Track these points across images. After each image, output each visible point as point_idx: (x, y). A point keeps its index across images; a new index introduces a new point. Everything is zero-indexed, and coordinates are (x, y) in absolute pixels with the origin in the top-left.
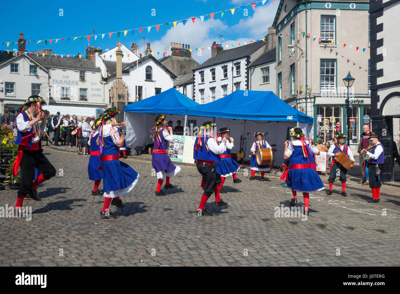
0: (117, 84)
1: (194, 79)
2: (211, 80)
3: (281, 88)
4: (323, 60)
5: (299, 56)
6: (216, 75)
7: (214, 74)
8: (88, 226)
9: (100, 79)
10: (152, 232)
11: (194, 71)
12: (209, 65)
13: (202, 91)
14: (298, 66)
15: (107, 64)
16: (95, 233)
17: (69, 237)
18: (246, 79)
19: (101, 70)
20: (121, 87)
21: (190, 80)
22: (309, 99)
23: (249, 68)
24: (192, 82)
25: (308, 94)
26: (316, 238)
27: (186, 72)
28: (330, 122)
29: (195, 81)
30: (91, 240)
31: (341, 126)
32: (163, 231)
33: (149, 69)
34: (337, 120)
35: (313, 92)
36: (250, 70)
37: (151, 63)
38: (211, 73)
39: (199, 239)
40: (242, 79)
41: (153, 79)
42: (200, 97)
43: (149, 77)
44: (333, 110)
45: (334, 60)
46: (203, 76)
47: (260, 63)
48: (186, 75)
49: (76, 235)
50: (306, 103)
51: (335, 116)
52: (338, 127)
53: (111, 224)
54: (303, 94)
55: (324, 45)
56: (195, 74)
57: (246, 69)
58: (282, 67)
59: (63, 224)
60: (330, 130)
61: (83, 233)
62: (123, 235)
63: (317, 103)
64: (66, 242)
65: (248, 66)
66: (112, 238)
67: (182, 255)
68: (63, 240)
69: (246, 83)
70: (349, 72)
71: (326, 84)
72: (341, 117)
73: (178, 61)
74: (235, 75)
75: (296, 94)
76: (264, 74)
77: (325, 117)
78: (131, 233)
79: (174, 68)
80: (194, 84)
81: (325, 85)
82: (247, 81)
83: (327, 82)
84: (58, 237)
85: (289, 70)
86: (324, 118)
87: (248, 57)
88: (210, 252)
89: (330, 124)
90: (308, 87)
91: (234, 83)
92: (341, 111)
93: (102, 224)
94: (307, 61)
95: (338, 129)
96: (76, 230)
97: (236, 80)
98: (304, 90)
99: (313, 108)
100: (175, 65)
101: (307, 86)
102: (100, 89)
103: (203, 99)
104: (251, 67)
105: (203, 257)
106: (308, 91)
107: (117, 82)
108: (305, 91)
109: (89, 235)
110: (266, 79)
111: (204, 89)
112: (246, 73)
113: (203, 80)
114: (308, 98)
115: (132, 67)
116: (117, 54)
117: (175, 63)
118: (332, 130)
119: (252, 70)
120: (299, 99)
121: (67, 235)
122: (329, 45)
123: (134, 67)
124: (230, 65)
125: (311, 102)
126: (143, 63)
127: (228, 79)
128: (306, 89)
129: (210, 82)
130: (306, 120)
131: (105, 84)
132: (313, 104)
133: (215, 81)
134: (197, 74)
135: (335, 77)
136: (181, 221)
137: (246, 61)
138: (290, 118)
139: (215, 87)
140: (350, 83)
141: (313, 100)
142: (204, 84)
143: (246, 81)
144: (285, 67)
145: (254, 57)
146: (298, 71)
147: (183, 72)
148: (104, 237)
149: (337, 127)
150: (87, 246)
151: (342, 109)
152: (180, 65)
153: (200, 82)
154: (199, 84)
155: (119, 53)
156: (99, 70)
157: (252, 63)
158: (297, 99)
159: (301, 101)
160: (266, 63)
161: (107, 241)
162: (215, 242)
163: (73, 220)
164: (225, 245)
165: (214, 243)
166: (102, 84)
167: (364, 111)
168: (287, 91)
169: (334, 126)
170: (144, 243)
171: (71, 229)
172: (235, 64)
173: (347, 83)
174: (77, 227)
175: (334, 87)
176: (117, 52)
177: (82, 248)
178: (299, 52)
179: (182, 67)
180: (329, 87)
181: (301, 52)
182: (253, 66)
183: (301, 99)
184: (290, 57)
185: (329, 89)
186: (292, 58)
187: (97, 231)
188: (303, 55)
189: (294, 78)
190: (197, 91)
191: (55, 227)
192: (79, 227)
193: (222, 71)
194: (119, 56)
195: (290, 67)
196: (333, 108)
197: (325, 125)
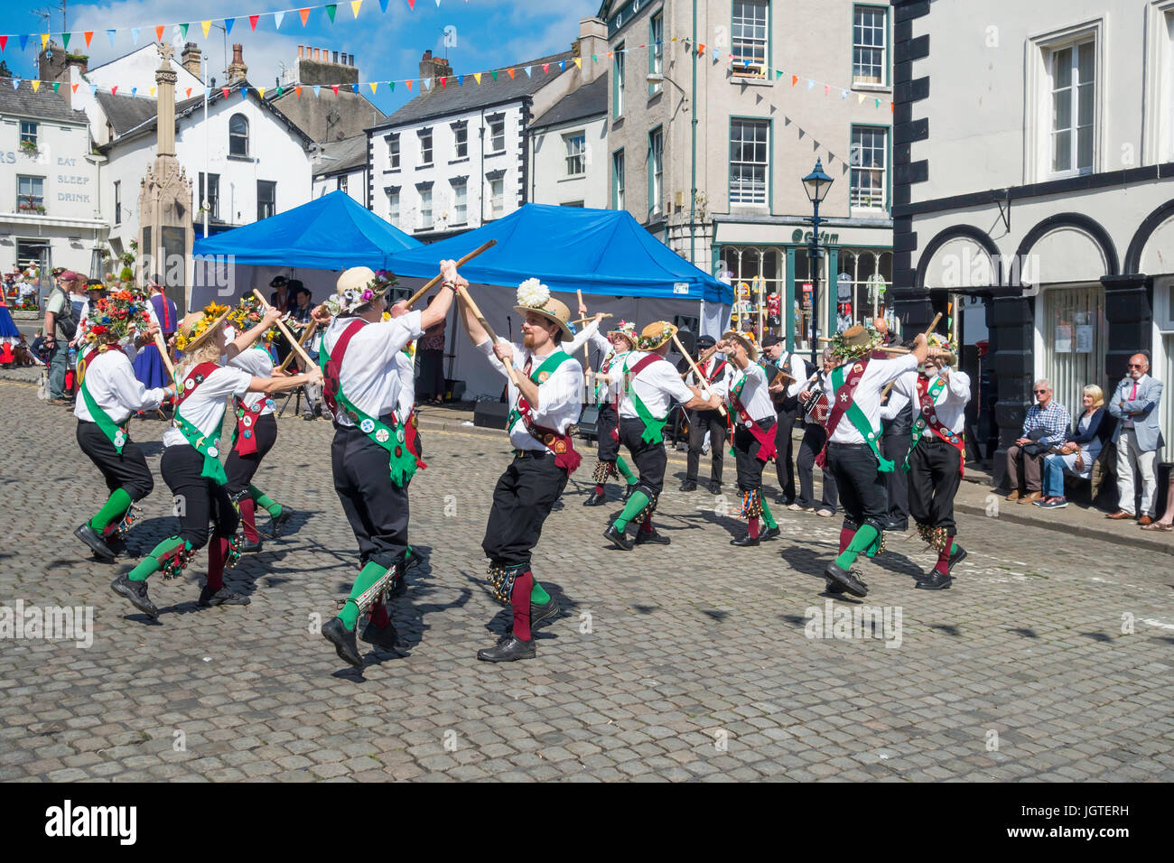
0: (161, 170)
1: (370, 157)
2: (421, 163)
3: (622, 192)
4: (736, 122)
5: (673, 106)
6: (435, 148)
7: (427, 143)
8: (184, 669)
9: (85, 147)
10: (396, 682)
11: (370, 133)
12: (413, 117)
13: (393, 192)
14: (672, 134)
15: (109, 102)
16: (223, 700)
17: (141, 723)
18: (521, 163)
19: (88, 121)
20: (172, 182)
21: (357, 159)
22: (701, 228)
23: (528, 130)
24: (364, 165)
25: (697, 214)
26: (860, 669)
27: (342, 134)
28: (751, 292)
29: (372, 162)
30: (218, 728)
31: (780, 302)
32: (428, 674)
33: (239, 122)
34: (771, 288)
35: (711, 208)
36: (530, 138)
37: (246, 107)
38: (419, 142)
39: (545, 696)
40: (509, 162)
41: (252, 154)
42: (388, 211)
43: (239, 147)
44: (762, 259)
45: (764, 123)
46: (395, 149)
47: (558, 118)
48: (345, 143)
49: (160, 709)
50: (693, 237)
51: (766, 276)
52: (773, 307)
53: (256, 659)
54: (686, 213)
55: (739, 80)
56: (372, 141)
57: (521, 134)
58: (624, 136)
59: (99, 666)
60: (750, 314)
61: (180, 702)
62: (311, 700)
63: (720, 239)
64: (137, 742)
65: (527, 126)
66: (284, 713)
67: (531, 768)
68: (127, 737)
69: (520, 175)
70: (819, 161)
71: (744, 188)
72: (782, 279)
73: (321, 102)
74: (489, 149)
75: (665, 213)
76: (570, 152)
77: (740, 279)
78: (336, 690)
79: (308, 121)
80: (369, 173)
81: (741, 191)
82: (524, 169)
83: (747, 183)
84: (104, 723)
85: (647, 145)
86: (737, 282)
87: (526, 101)
88: (604, 749)
89: (753, 298)
90: (698, 194)
91: (485, 172)
92: (781, 262)
93: (227, 658)
94: (695, 122)
95: (774, 310)
96: (152, 689)
97: (493, 165)
98: (686, 201)
99: (709, 252)
100: (312, 113)
101: (694, 191)
102: (87, 180)
103: (397, 215)
104: (533, 129)
105: (594, 769)
106: (697, 207)
107: (161, 165)
108: (689, 207)
109: (203, 706)
110: (576, 165)
111: (398, 188)
112: (521, 145)
113: (396, 161)
114: (698, 225)
115: (188, 116)
116: (158, 80)
117: (312, 106)
118: (757, 315)
119: (537, 137)
120: (674, 228)
121: (131, 711)
122: (753, 79)
123: (195, 116)
124: (474, 122)
125: (705, 237)
126: (221, 104)
127: (468, 159)
128: (693, 200)
129: (417, 169)
130: (719, 293)
131: (101, 163)
132: (709, 241)
133: (432, 165)
134: (379, 141)
135: (767, 169)
136: (462, 632)
137: (521, 111)
138: (682, 289)
139: (432, 183)
140: (822, 189)
141: (709, 230)
142: (399, 171)
143: (520, 169)
144: (633, 134)
145: (543, 101)
146: (672, 148)
147: (335, 134)
148: (254, 713)
149: (768, 306)
150: (218, 756)
151: (784, 256)
152: (325, 114)
153: (389, 167)
154: (385, 173)
155: (166, 76)
156: (81, 120)
157: (536, 117)
158: (668, 228)
159: (678, 233)
160: (575, 120)
161: (273, 730)
162: (598, 707)
163: (124, 647)
164: (631, 715)
165: (596, 710)
166: (94, 162)
167: (840, 261)
168: (638, 204)
169: (762, 303)
170: (393, 728)
171: (134, 687)
172: (489, 119)
173: (812, 189)
174: (149, 677)
175: (763, 195)
176: (161, 75)
177: (203, 766)
178: (674, 96)
179: (333, 119)
180: (751, 195)
181: (680, 96)
182: (542, 127)
183: (679, 226)
184: (649, 107)
185: (750, 201)
186: (655, 108)
187: (222, 690)
188: (685, 106)
189: (660, 167)
190: (378, 192)
191: (79, 684)
192: (158, 677)
193: (453, 135)
194: (166, 86)
195: (647, 135)
196: (762, 254)
197: (740, 301)
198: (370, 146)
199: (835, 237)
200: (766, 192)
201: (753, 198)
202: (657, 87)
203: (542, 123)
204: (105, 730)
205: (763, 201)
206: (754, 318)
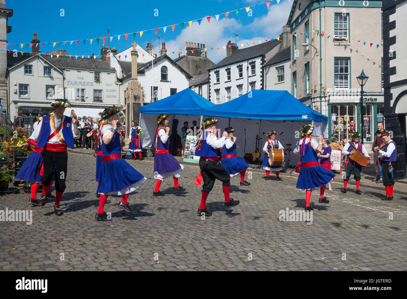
0: (133, 84)
1: (210, 79)
2: (227, 80)
3: (296, 87)
4: (337, 59)
5: (313, 54)
6: (232, 75)
7: (229, 73)
8: (104, 228)
9: (115, 80)
10: (168, 233)
11: (209, 71)
12: (224, 64)
13: (217, 91)
14: (313, 65)
15: (122, 64)
16: (112, 236)
17: (85, 240)
18: (261, 78)
19: (116, 71)
20: (136, 88)
21: (205, 80)
22: (324, 98)
23: (264, 67)
24: (207, 82)
25: (322, 93)
26: (331, 236)
27: (201, 72)
28: (344, 121)
29: (210, 81)
30: (107, 242)
31: (355, 124)
32: (180, 232)
33: (164, 69)
34: (351, 119)
36: (265, 70)
37: (166, 63)
38: (226, 73)
39: (215, 239)
40: (257, 79)
41: (169, 80)
42: (216, 98)
43: (164, 77)
44: (347, 109)
45: (348, 59)
46: (218, 76)
47: (275, 62)
48: (201, 75)
49: (92, 237)
50: (321, 101)
51: (349, 114)
52: (352, 126)
53: (127, 226)
54: (318, 93)
55: (338, 44)
56: (210, 73)
57: (261, 68)
58: (296, 66)
59: (79, 226)
60: (344, 129)
61: (99, 236)
62: (139, 237)
63: (331, 101)
64: (82, 244)
65: (263, 65)
66: (129, 240)
67: (199, 256)
68: (79, 243)
69: (261, 83)
70: (363, 71)
71: (340, 83)
72: (355, 116)
73: (194, 61)
74: (250, 74)
75: (311, 93)
76: (279, 74)
77: (339, 116)
78: (148, 235)
79: (189, 68)
80: (209, 85)
81: (339, 84)
82: (262, 80)
83: (341, 81)
84: (74, 239)
85: (304, 69)
87: (263, 56)
88: (226, 253)
89: (345, 123)
90: (323, 86)
91: (249, 82)
92: (355, 109)
93: (118, 226)
94: (321, 60)
96: (92, 233)
97: (251, 80)
98: (318, 88)
99: (327, 107)
100: (191, 65)
101: (321, 85)
102: (115, 90)
103: (219, 99)
104: (266, 66)
105: (220, 257)
106: (322, 90)
107: (133, 83)
108: (319, 90)
109: (105, 237)
110: (281, 78)
111: (219, 89)
112: (261, 72)
113: (218, 80)
114: (322, 97)
115: (147, 68)
117: (191, 62)
118: (346, 129)
119: (267, 69)
120: (314, 98)
121: (83, 237)
122: (343, 43)
123: (150, 67)
124: (245, 65)
125: (325, 101)
126: (158, 63)
127: (243, 78)
128: (321, 88)
129: (225, 82)
130: (321, 119)
131: (120, 85)
132: (327, 103)
133: (231, 81)
134: (212, 74)
135: (349, 76)
136: (197, 222)
137: (261, 60)
138: (305, 117)
139: (231, 87)
140: (364, 81)
141: (327, 99)
142: (219, 83)
143: (261, 81)
144: (299, 65)
145: (269, 56)
146: (313, 69)
147: (199, 72)
148: (120, 239)
149: (351, 126)
150: (104, 249)
151: (356, 107)
152: (195, 65)
153: (216, 82)
154: (215, 84)
155: (134, 53)
156: (114, 71)
157: (267, 62)
158: (312, 98)
159: (315, 100)
160: (281, 62)
161: (123, 244)
162: (231, 242)
163: (89, 222)
164: (241, 245)
165: (230, 243)
166: (118, 85)
167: (378, 109)
168: (301, 90)
169: (348, 125)
170: (161, 244)
171: (87, 232)
172: (250, 64)
173: (360, 81)
174: (93, 230)
175: (347, 85)
176: (132, 53)
177: (98, 251)
178: (313, 51)
179: (198, 67)
180: (343, 85)
181: (315, 50)
182: (269, 65)
183: (316, 98)
184: (304, 56)
185: (343, 87)
186: (307, 56)
187: (113, 233)
188: (317, 54)
189: (309, 77)
190: (212, 91)
191: (71, 230)
192: (95, 230)
193: (238, 70)
194: (134, 56)
195: (304, 66)
196: (347, 107)
197: (339, 124)
198: (210, 75)
199: (376, 99)
200: (349, 84)
201: (344, 86)
202: (307, 48)
203: (269, 64)
204: (74, 241)
205: (347, 87)
206: (345, 130)
